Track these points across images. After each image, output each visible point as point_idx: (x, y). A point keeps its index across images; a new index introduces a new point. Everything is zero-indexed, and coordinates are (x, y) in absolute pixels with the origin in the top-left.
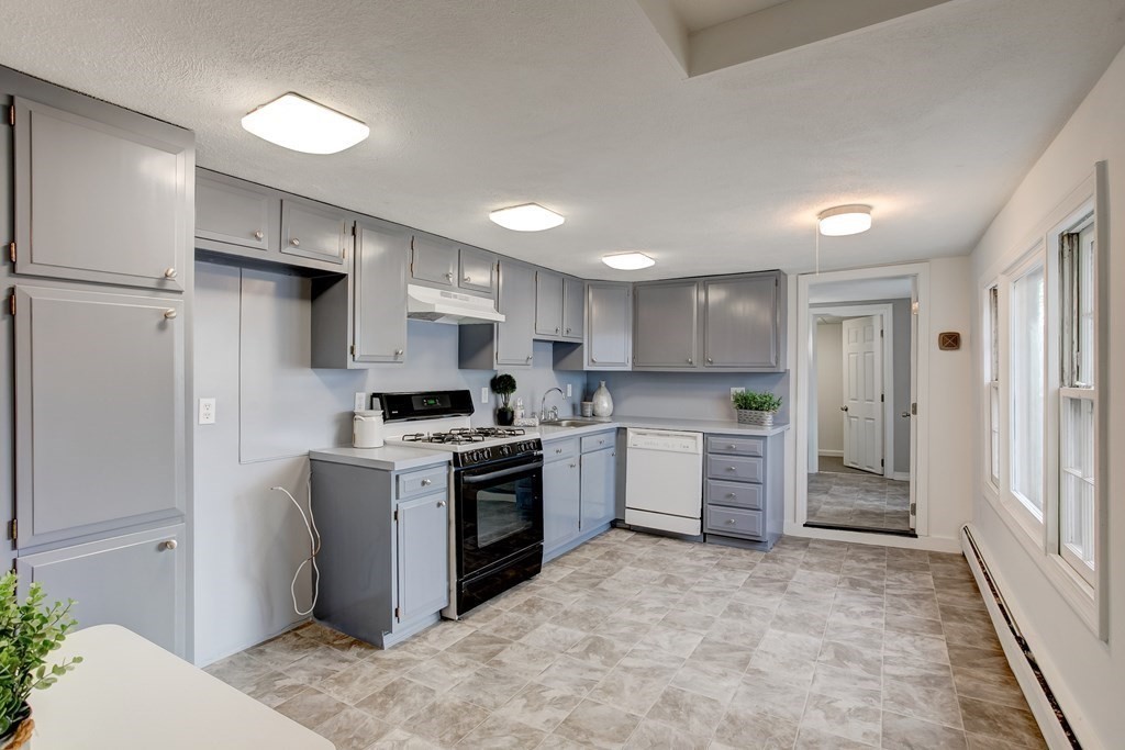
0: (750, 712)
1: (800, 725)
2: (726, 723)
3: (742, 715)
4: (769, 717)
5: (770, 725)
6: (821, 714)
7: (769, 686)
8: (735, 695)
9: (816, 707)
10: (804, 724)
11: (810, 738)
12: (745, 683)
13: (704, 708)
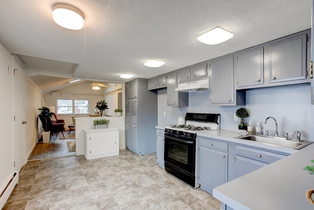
0: (85, 194)
1: (72, 198)
2: (88, 189)
3: (86, 192)
4: (80, 195)
5: (79, 194)
6: (68, 204)
7: (86, 202)
8: (92, 195)
9: (70, 205)
10: (71, 199)
11: (68, 197)
12: (92, 199)
13: (95, 189)
